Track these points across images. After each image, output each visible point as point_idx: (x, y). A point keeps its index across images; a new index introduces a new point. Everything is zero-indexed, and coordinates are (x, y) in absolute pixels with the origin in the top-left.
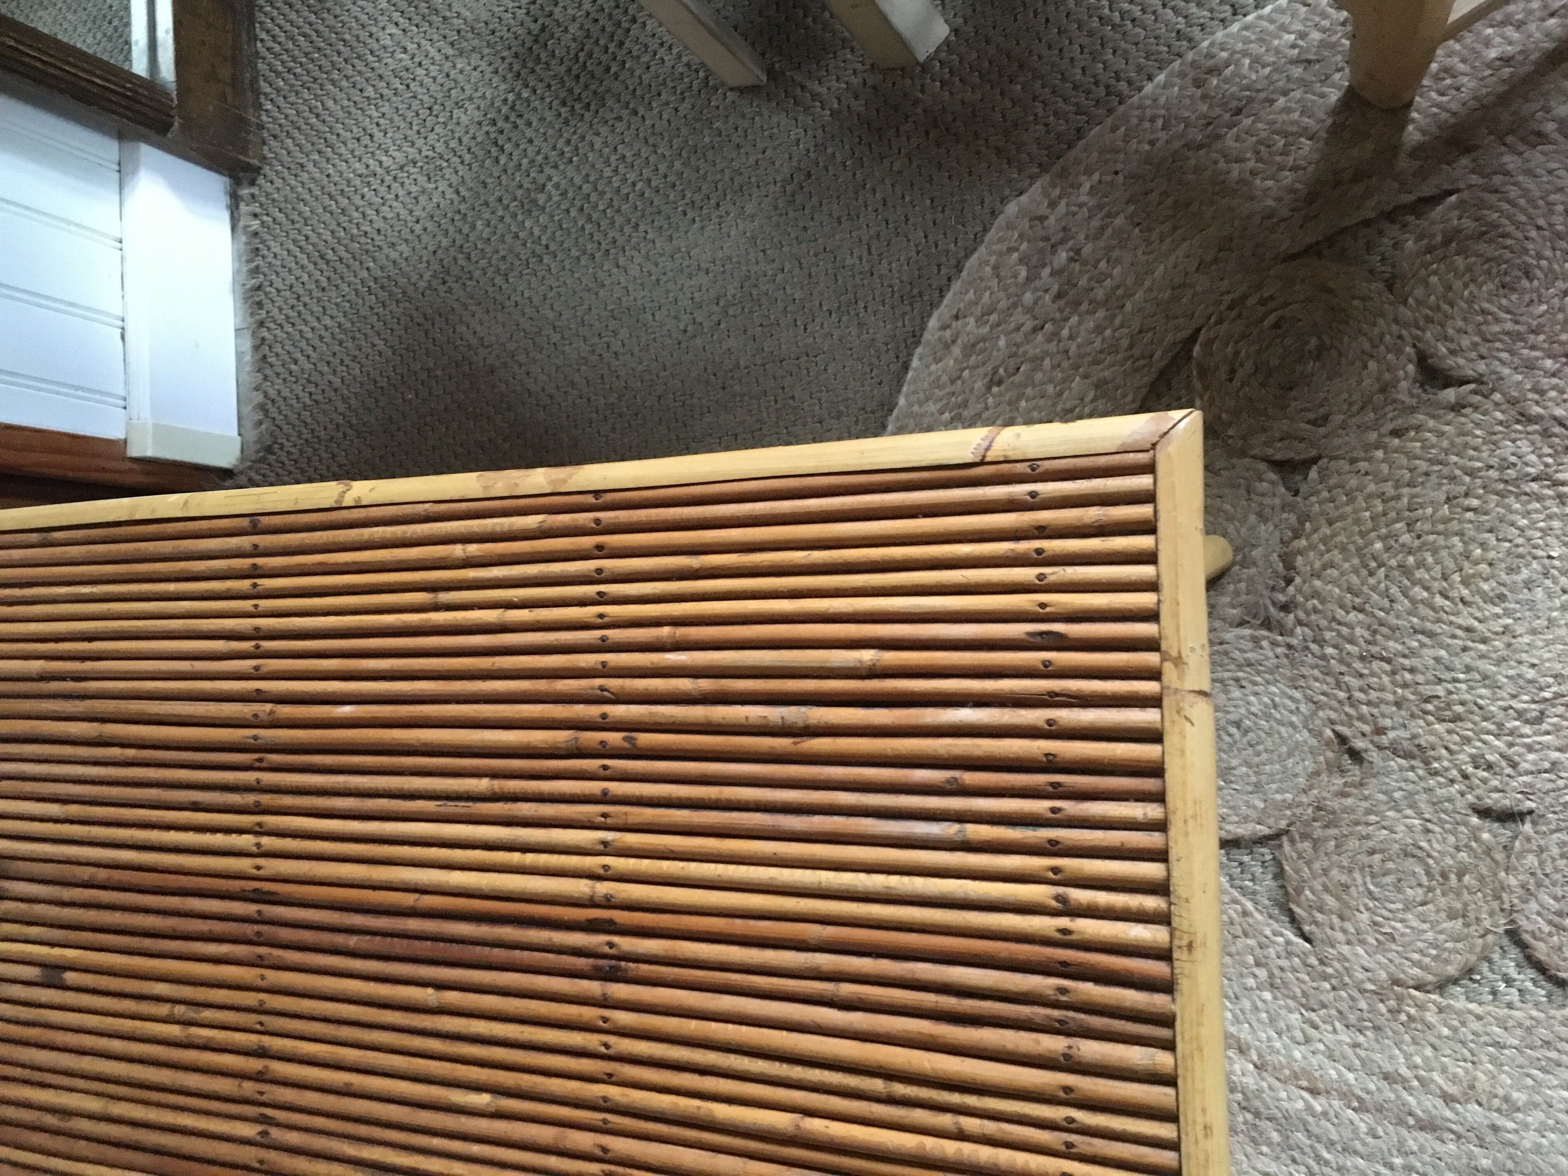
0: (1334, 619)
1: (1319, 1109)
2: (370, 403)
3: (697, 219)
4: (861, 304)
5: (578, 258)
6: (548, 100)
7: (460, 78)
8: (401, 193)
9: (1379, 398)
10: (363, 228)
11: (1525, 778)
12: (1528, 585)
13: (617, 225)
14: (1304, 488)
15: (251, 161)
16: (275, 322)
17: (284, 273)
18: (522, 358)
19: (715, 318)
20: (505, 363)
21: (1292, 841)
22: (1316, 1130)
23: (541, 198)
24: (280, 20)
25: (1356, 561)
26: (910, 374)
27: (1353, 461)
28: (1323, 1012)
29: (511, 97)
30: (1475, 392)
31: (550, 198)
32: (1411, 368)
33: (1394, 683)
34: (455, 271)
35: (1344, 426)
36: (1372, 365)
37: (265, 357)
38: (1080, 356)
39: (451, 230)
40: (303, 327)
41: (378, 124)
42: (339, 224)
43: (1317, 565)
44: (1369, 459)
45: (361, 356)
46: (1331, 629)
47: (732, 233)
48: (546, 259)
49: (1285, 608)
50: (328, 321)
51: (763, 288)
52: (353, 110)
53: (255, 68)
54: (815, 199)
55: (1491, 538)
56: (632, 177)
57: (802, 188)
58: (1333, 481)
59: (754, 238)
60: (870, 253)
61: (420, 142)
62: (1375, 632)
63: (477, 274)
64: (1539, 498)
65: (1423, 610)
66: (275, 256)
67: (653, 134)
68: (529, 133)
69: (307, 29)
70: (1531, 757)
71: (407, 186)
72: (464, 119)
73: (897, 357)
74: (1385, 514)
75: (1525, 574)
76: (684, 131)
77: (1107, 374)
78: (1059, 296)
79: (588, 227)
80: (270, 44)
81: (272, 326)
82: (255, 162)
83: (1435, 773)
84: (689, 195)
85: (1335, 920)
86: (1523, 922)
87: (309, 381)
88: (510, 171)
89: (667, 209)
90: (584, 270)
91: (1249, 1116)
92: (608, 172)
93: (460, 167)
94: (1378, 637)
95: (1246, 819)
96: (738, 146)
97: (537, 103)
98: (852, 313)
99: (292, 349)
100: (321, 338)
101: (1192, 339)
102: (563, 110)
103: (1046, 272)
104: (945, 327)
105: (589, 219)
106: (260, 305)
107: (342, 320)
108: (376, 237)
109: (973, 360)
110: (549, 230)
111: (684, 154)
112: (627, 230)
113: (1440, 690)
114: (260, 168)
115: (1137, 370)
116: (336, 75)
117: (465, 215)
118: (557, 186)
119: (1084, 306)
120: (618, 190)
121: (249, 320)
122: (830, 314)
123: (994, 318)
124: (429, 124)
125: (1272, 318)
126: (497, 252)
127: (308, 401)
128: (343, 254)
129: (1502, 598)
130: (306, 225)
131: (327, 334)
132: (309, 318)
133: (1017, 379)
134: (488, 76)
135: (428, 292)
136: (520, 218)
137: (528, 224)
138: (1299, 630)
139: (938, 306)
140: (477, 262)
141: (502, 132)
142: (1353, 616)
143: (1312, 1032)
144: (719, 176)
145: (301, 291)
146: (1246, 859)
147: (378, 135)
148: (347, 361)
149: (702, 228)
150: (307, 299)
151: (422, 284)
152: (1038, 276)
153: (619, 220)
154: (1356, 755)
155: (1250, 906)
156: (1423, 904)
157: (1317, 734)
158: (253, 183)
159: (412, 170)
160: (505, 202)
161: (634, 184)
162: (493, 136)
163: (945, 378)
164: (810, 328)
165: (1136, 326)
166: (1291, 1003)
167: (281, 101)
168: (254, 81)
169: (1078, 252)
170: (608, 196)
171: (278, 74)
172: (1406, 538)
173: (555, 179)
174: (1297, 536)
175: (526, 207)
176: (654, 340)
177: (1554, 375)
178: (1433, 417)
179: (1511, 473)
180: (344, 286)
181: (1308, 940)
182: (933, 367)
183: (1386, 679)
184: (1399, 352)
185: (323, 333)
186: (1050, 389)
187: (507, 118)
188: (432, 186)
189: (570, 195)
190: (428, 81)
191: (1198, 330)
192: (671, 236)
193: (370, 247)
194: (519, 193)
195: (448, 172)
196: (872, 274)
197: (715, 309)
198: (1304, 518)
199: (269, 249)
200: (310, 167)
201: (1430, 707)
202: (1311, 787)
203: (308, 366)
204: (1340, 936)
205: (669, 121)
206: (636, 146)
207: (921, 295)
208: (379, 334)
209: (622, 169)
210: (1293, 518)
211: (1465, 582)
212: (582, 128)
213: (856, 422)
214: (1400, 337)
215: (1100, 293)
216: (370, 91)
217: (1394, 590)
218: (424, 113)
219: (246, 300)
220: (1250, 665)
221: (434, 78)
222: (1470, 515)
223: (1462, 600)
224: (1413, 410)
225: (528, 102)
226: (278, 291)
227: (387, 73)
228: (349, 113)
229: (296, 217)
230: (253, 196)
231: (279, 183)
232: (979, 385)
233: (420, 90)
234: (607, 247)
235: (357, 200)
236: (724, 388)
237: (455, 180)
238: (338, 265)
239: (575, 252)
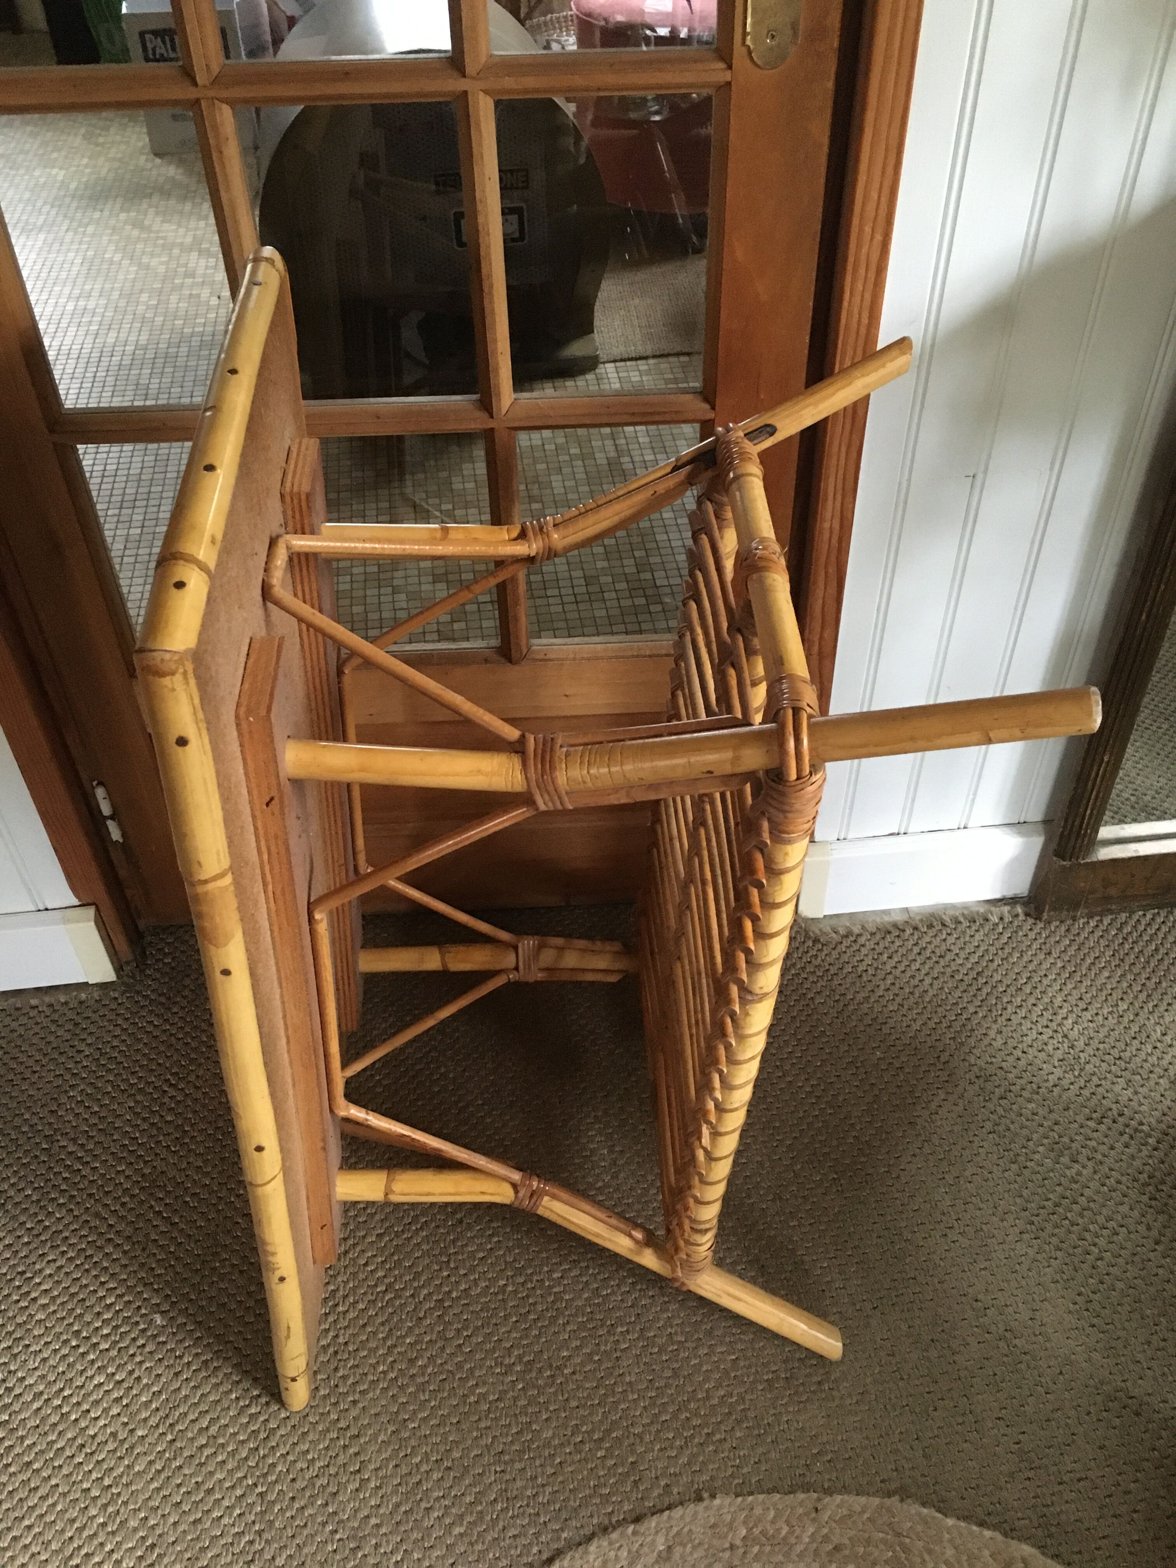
2: (868, 1020)
3: (1077, 1307)
4: (1031, 1474)
5: (1021, 1196)
6: (1150, 1161)
7: (1152, 1083)
8: (1045, 1037)
10: (1009, 1006)
13: (1057, 1231)
15: (1045, 914)
16: (919, 938)
17: (960, 944)
18: (927, 1150)
19: (993, 1328)
20: (920, 1135)
23: (1065, 1160)
24: (1164, 929)
26: (975, 1528)
29: (1145, 1128)
31: (1069, 1168)
34: (989, 1086)
37: (889, 932)
39: (1023, 1081)
40: (919, 961)
41: (1097, 1014)
42: (1008, 986)
45: (904, 1011)
47: (1070, 1341)
48: (1014, 1167)
50: (928, 981)
51: (1028, 1375)
52: (1104, 993)
53: (1121, 912)
54: (1117, 1422)
56: (1102, 1242)
57: (1124, 1408)
59: (1070, 1363)
60: (1079, 1480)
61: (1090, 1050)
63: (990, 1106)
66: (972, 936)
67: (1143, 1261)
68: (1119, 1146)
69: (1162, 951)
71: (1051, 1041)
72: (1117, 1089)
73: (989, 1514)
76: (1152, 1289)
79: (1049, 1204)
80: (1143, 922)
81: (916, 937)
82: (1045, 916)
84: (1096, 1297)
87: (877, 969)
88: (1082, 1130)
89: (1080, 1277)
90: (1011, 1202)
92: (1101, 1219)
93: (1077, 1086)
96: (1149, 1343)
97: (1145, 1152)
98: (1022, 1465)
99: (899, 954)
100: (913, 977)
102: (1145, 1176)
105: (1057, 1205)
106: (930, 926)
107: (931, 993)
108: (1004, 1018)
110: (1040, 1168)
111: (1131, 1291)
112: (1054, 1240)
114: (1040, 920)
116: (1130, 977)
117: (1038, 1093)
118: (1079, 1174)
120: (1087, 1230)
121: (918, 918)
122: (1017, 1443)
124: (1107, 1057)
126: (1013, 1123)
127: (860, 969)
128: (984, 991)
130: (1002, 959)
131: (916, 982)
132: (927, 967)
134: (1159, 1107)
135: (967, 1064)
136: (1045, 1141)
137: (1041, 1149)
139: (1043, 1554)
140: (1000, 1105)
141: (1114, 1122)
144: (1119, 1326)
145: (948, 958)
147: (1088, 1015)
148: (899, 1000)
149: (1070, 1312)
150: (942, 962)
151: (972, 1060)
153: (1061, 1232)
158: (1027, 915)
159: (1065, 1045)
160: (1056, 1128)
161: (1095, 1245)
162: (1109, 1113)
164: (1001, 1423)
167: (1098, 933)
168: (1111, 912)
170: (1080, 1221)
171: (1120, 929)
173: (1085, 1172)
175: (1055, 1146)
176: (964, 1271)
180: (958, 993)
182: (986, 1553)
185: (918, 978)
187: (1127, 1126)
188: (1056, 1064)
189: (1074, 1186)
190: (1143, 1055)
192: (1057, 1281)
193: (995, 1013)
194: (1066, 1140)
195: (1070, 1076)
196: (1060, 1484)
197: (1002, 1327)
199: (977, 931)
200: (1051, 960)
203: (888, 968)
205: (1157, 1275)
206: (1129, 1245)
207: (1050, 1536)
208: (925, 1024)
209: (1105, 1232)
212: (1133, 1194)
213: (923, 1475)
216: (1123, 1006)
218: (1115, 1053)
219: (932, 915)
221: (1146, 1061)
225: (1146, 1144)
226: (945, 940)
227: (1141, 1019)
228: (1101, 990)
229: (1006, 951)
230: (1017, 916)
231: (1032, 935)
233: (1134, 1049)
234: (1036, 1223)
235: (1031, 1000)
236: (932, 1341)
237: (1065, 1083)
238: (975, 987)
239: (1025, 1193)
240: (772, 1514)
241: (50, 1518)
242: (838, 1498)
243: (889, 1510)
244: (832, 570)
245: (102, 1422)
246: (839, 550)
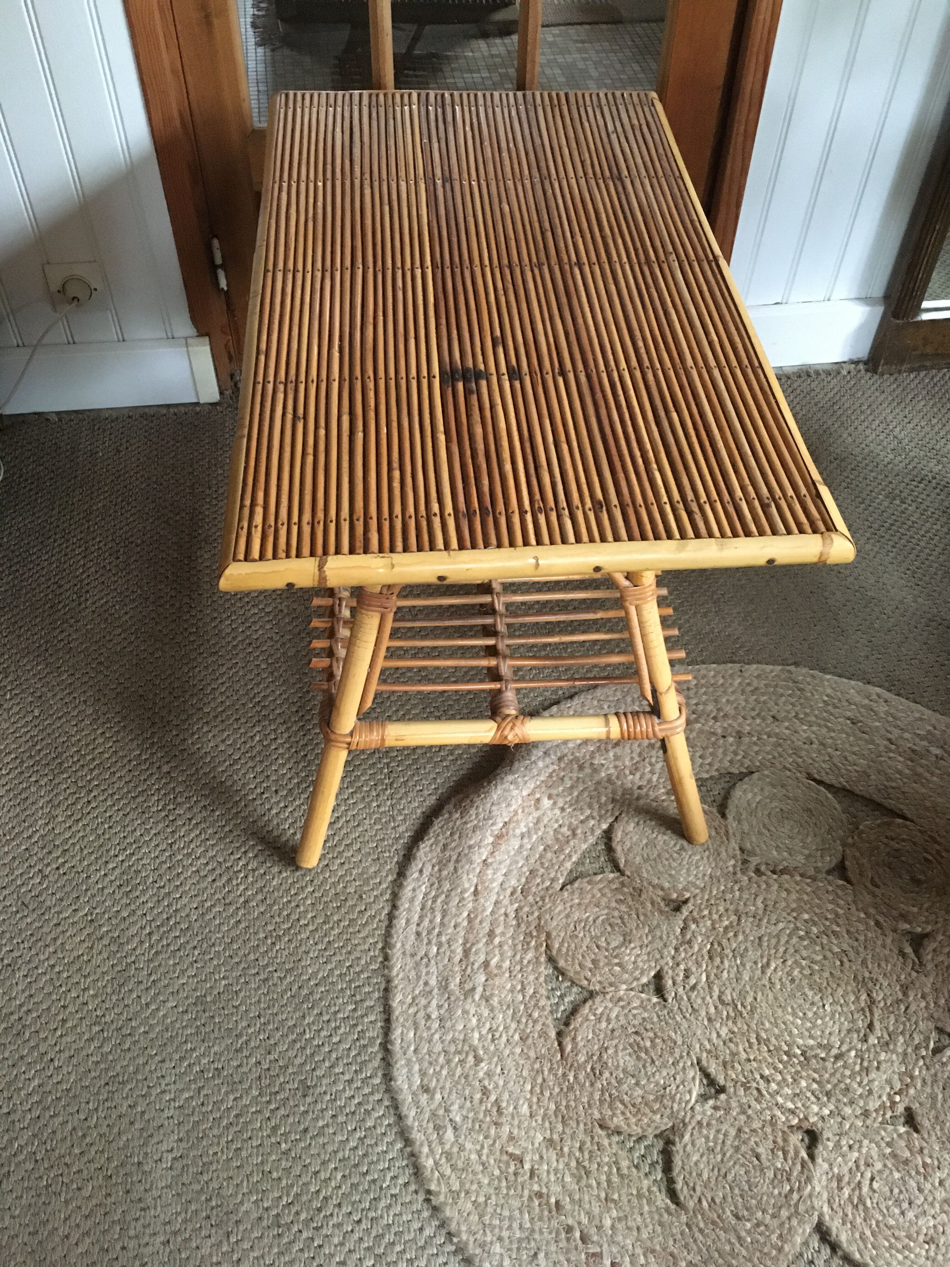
0: (757, 896)
1: (466, 895)
3: (907, 575)
4: (880, 656)
8: (881, 438)
9: (895, 913)
10: (856, 421)
11: (685, 998)
12: (804, 994)
13: (892, 538)
14: (830, 878)
15: (880, 368)
17: (820, 387)
19: (851, 586)
21: (618, 878)
22: (453, 893)
23: (897, 502)
25: (794, 905)
26: (844, 680)
27: (854, 902)
28: (521, 897)
30: (914, 963)
31: (898, 506)
32: (919, 930)
33: (726, 928)
34: (843, 464)
35: (875, 896)
36: (915, 910)
38: (881, 763)
39: (867, 461)
40: (792, 396)
41: (917, 426)
42: (855, 410)
43: (787, 886)
44: (857, 910)
46: (750, 894)
47: (903, 592)
48: (862, 506)
49: (758, 871)
50: (799, 407)
51: (876, 609)
52: (922, 414)
53: (932, 367)
54: (935, 631)
55: (826, 974)
56: (922, 544)
57: (940, 625)
58: (839, 892)
59: (904, 603)
60: (911, 659)
61: (913, 444)
62: (754, 917)
64: (858, 998)
65: (774, 941)
66: (829, 382)
68: (933, 495)
70: (699, 1001)
71: (886, 440)
72: (931, 465)
73: (854, 675)
74: (827, 919)
75: (810, 994)
77: (873, 777)
78: (913, 751)
79: (886, 524)
80: (948, 375)
81: (789, 383)
82: (880, 370)
83: (676, 949)
84: (919, 571)
85: (577, 901)
86: (598, 999)
88: (908, 487)
89: (908, 561)
90: (861, 523)
91: (454, 858)
92: (921, 532)
93: (904, 463)
94: (751, 919)
95: (626, 855)
98: (873, 652)
101: (905, 818)
103: (925, 743)
104: (879, 696)
105: (892, 525)
106: (800, 376)
107: (801, 414)
108: (852, 427)
109: (862, 710)
110: (880, 506)
112: (891, 543)
113: (728, 951)
114: (877, 373)
115: (879, 791)
116: (939, 405)
117: (877, 467)
118: (906, 509)
119: (909, 763)
120: (913, 538)
121: (790, 372)
122: (870, 642)
123: (890, 719)
124: (924, 448)
125: (930, 857)
126: (860, 483)
128: (839, 413)
129: (793, 981)
130: (850, 396)
132: (798, 399)
133: (858, 732)
135: (828, 452)
136: (883, 493)
137: (880, 496)
138: (746, 878)
139: (889, 692)
140: (851, 474)
141: (930, 482)
142: (760, 905)
143: (509, 892)
144: (935, 585)
145: (812, 394)
146: (602, 859)
147: (911, 426)
149: (902, 578)
150: (808, 397)
151: (831, 449)
152: (922, 740)
153: (896, 539)
154: (677, 909)
155: (574, 859)
156: (598, 947)
157: (685, 889)
158: (867, 370)
159: (895, 442)
160: (890, 485)
161: (918, 545)
162: (926, 478)
163: (848, 697)
164: (859, 632)
165: (906, 789)
166: (523, 880)
167: (917, 381)
168: (926, 368)
169: (942, 759)
170: (908, 533)
171: (932, 379)
172: (815, 930)
173: (910, 508)
174: (802, 875)
175: (890, 495)
177: (935, 1003)
178: (893, 941)
179: (870, 985)
180: (820, 414)
181: (561, 889)
182: (853, 691)
183: (727, 923)
184: (927, 922)
186: (856, 749)
187: (938, 484)
188: (889, 451)
189: (903, 515)
191: (912, 821)
192: (893, 563)
193: (846, 425)
194: (897, 492)
195: (899, 458)
196: (899, 661)
197: (857, 586)
198: (814, 879)
199: (832, 379)
200: (884, 396)
201: (716, 946)
202: (654, 887)
204: (568, 905)
206: (941, 545)
207: (894, 685)
209: (925, 539)
210: (812, 872)
211: (796, 962)
212: (943, 519)
213: (809, 657)
214: (937, 923)
215: (920, 770)
216: (935, 421)
217: (781, 925)
218: (930, 446)
219: (800, 370)
220: (719, 854)
222: (838, 963)
223: (785, 961)
224: (895, 931)
226: (809, 385)
227: (947, 428)
228: (919, 412)
229: (853, 391)
230: (860, 371)
231: (871, 382)
232: (849, 714)
235: (870, 418)
236: (812, 592)
237: (896, 462)
238: (831, 411)
239: (870, 519)
240: (712, 673)
241: (235, 679)
242: (755, 666)
243: (790, 672)
244: (761, 58)
245: (261, 632)
246: (768, 42)
